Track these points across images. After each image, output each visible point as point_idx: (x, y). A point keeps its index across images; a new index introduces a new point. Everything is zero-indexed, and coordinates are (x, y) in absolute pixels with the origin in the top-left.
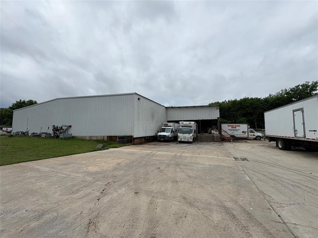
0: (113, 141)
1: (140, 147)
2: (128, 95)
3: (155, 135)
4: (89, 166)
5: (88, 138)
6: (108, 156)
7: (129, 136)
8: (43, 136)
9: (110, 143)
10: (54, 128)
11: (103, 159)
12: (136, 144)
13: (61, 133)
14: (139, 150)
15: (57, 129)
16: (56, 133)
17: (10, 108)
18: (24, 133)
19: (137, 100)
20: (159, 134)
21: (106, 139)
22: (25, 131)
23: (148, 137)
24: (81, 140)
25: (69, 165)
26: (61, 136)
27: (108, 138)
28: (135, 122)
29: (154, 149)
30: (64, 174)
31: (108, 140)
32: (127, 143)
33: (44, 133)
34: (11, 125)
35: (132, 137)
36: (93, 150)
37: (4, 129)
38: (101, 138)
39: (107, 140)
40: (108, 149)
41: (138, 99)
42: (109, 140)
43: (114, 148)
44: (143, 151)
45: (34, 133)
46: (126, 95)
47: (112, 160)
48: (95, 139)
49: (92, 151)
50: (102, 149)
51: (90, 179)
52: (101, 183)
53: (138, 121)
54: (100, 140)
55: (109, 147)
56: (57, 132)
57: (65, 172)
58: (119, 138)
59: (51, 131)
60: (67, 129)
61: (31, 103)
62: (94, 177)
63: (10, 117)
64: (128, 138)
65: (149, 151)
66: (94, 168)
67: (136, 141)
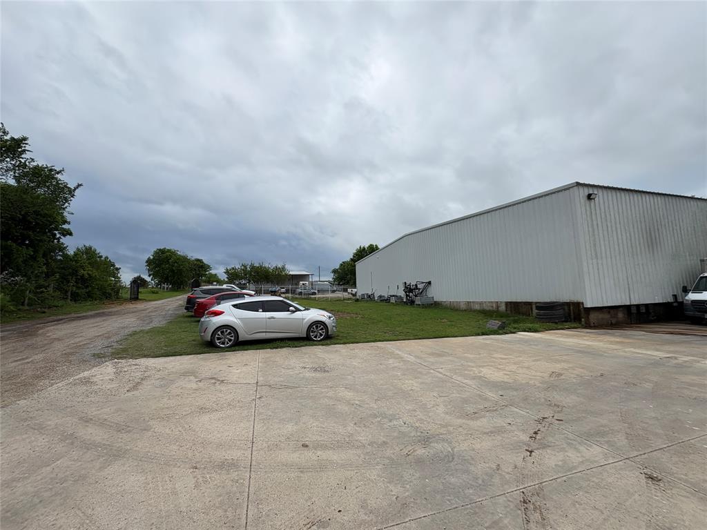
0: (523, 314)
1: (613, 335)
2: (551, 193)
3: (670, 299)
4: (483, 367)
5: (463, 307)
6: (521, 349)
7: (568, 304)
8: (393, 300)
9: (516, 318)
10: (406, 287)
11: (511, 355)
12: (595, 327)
13: (416, 296)
14: (611, 343)
15: (410, 288)
16: (409, 296)
17: (352, 260)
18: (370, 296)
19: (582, 201)
20: (693, 296)
21: (503, 308)
22: (370, 293)
23: (638, 306)
24: (451, 309)
25: (444, 358)
26: (418, 301)
27: (509, 307)
28: (585, 264)
29: (678, 348)
30: (441, 373)
31: (509, 312)
32: (567, 321)
33: (393, 296)
34: (354, 285)
35: (578, 305)
36: (480, 331)
37: (349, 290)
38: (492, 307)
39: (506, 310)
40: (514, 333)
41: (586, 198)
42: (511, 311)
43: (528, 332)
44: (632, 349)
45: (380, 297)
46: (545, 195)
47: (534, 361)
48: (477, 307)
49: (479, 335)
50: (501, 332)
51: (494, 396)
52: (521, 412)
53: (595, 261)
54: (490, 311)
55: (515, 328)
56: (411, 294)
57: (440, 370)
58: (538, 308)
59: (402, 293)
60: (425, 289)
61: (373, 249)
62: (501, 393)
63: (353, 273)
64: (566, 308)
65: (657, 350)
66: (496, 374)
67: (593, 317)
